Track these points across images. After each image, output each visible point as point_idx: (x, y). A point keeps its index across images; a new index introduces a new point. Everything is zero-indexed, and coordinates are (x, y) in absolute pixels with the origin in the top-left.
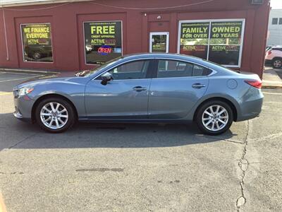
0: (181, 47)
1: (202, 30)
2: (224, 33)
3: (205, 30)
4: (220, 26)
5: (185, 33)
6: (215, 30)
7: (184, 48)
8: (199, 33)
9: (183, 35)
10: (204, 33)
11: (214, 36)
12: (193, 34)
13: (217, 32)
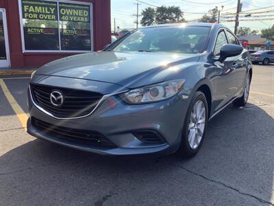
0: (26, 29)
1: (49, 10)
2: (73, 15)
3: (52, 10)
4: (68, 8)
5: (28, 12)
6: (63, 11)
7: (29, 30)
8: (46, 14)
9: (26, 15)
10: (51, 14)
11: (63, 18)
12: (38, 14)
13: (66, 14)
